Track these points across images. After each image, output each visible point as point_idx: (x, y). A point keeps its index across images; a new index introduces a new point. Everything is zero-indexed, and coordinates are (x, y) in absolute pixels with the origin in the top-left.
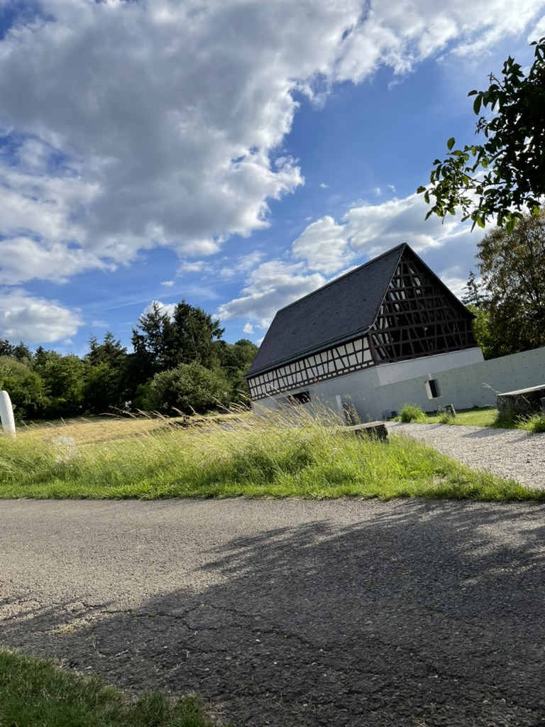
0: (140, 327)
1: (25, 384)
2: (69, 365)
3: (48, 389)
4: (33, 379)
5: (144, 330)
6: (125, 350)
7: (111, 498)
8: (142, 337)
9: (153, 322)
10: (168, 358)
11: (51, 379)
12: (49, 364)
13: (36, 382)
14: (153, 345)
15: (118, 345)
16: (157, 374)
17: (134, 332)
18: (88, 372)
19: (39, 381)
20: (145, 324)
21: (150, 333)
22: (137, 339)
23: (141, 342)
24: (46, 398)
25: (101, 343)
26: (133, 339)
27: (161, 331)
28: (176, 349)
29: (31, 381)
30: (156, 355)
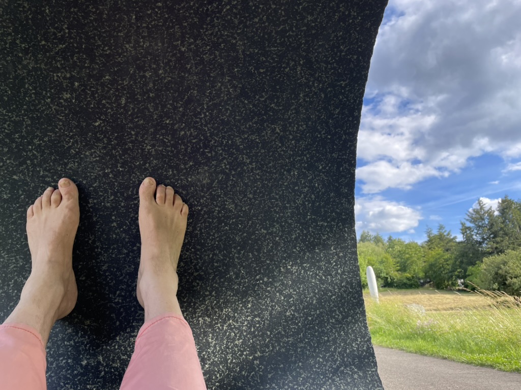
0: (467, 220)
1: (382, 262)
2: (411, 249)
3: (397, 266)
4: (387, 259)
5: (471, 222)
6: (455, 238)
7: (469, 363)
8: (469, 228)
9: (479, 216)
10: (495, 245)
11: (399, 259)
12: (397, 248)
13: (389, 261)
14: (479, 234)
15: (448, 234)
16: (486, 259)
17: (462, 224)
18: (426, 255)
19: (391, 260)
20: (472, 218)
21: (476, 225)
22: (465, 230)
23: (468, 232)
24: (396, 273)
25: (435, 232)
26: (462, 230)
27: (487, 222)
28: (502, 237)
29: (386, 260)
30: (483, 242)
